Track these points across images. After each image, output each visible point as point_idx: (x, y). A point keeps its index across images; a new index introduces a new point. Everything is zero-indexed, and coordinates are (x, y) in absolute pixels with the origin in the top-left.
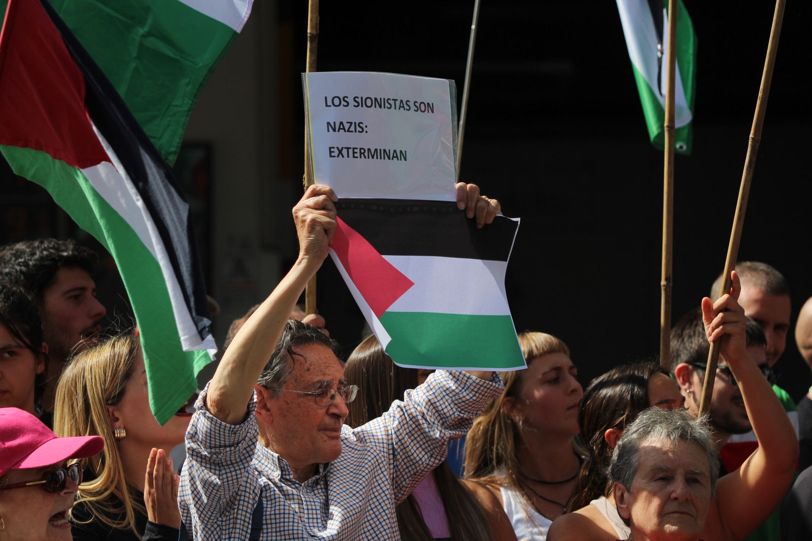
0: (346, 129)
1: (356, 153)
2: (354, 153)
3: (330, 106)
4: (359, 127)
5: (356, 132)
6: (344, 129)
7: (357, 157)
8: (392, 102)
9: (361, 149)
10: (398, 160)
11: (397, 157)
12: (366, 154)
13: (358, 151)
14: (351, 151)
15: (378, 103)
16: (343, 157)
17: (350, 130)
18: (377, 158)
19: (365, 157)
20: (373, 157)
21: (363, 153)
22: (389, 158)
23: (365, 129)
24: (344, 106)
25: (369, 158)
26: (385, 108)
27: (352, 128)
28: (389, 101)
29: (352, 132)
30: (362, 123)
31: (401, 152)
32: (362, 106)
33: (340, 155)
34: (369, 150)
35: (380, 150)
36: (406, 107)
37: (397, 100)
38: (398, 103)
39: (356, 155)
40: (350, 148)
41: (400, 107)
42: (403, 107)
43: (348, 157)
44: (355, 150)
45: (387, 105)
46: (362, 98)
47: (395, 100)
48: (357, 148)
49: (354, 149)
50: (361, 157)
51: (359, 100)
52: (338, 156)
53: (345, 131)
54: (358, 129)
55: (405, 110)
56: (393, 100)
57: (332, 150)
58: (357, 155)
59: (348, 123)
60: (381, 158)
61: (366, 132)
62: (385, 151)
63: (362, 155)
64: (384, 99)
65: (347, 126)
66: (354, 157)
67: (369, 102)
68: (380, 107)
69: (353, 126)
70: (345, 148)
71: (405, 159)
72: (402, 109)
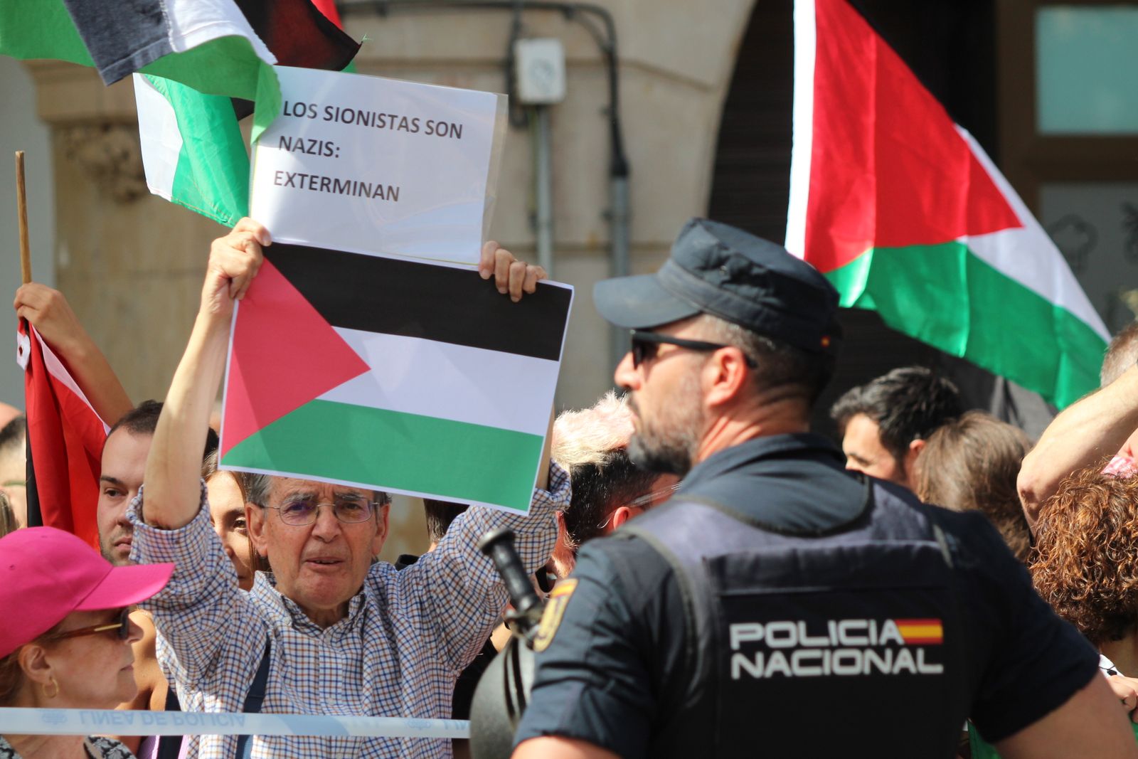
0: (306, 148)
1: (315, 183)
2: (312, 182)
3: (289, 115)
4: (328, 149)
5: (320, 154)
6: (302, 148)
7: (315, 189)
8: (388, 120)
9: (323, 178)
10: (383, 198)
11: (382, 195)
12: (331, 186)
13: (319, 180)
14: (307, 180)
15: (363, 118)
16: (293, 186)
17: (312, 151)
18: (348, 193)
19: (329, 191)
20: (341, 191)
21: (327, 185)
22: (368, 195)
23: (335, 152)
24: (309, 117)
25: (334, 191)
26: (373, 125)
27: (316, 149)
28: (382, 117)
29: (314, 153)
30: (332, 143)
31: (390, 188)
32: (336, 120)
33: (290, 184)
34: (337, 181)
35: (356, 183)
36: (411, 127)
37: (396, 117)
38: (397, 122)
39: (314, 186)
40: (307, 176)
41: (401, 126)
42: (406, 127)
43: (302, 187)
44: (315, 180)
45: (378, 122)
46: (338, 109)
47: (393, 117)
48: (317, 177)
49: (312, 177)
50: (321, 190)
51: (333, 112)
52: (286, 185)
53: (304, 152)
54: (325, 150)
55: (408, 130)
56: (390, 116)
57: (279, 175)
58: (317, 186)
59: (310, 140)
60: (354, 194)
61: (337, 156)
62: (363, 185)
63: (325, 188)
64: (374, 114)
65: (307, 145)
66: (311, 188)
67: (348, 116)
68: (366, 123)
69: (317, 146)
70: (300, 175)
71: (396, 199)
72: (403, 130)
